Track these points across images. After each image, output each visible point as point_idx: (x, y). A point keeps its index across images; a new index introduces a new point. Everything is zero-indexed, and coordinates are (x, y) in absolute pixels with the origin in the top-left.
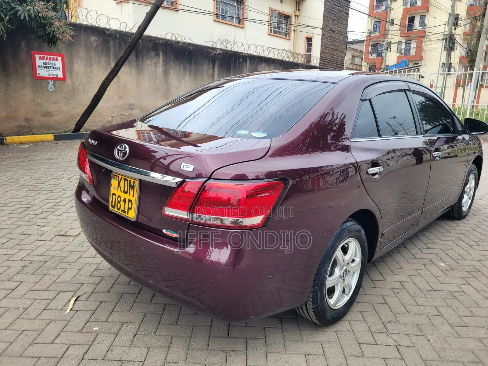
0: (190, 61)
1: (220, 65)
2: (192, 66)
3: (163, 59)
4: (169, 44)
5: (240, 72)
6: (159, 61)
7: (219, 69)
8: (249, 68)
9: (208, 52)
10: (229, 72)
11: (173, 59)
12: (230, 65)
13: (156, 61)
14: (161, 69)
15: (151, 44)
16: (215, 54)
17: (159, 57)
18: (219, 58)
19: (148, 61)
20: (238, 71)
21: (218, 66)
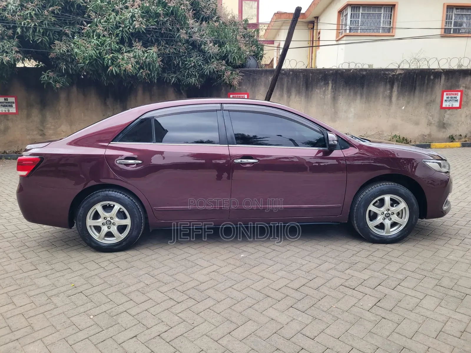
0: (362, 85)
1: (400, 85)
2: (365, 89)
3: (332, 86)
4: (339, 73)
5: (429, 90)
6: (328, 89)
7: (399, 89)
8: (444, 84)
9: (385, 74)
10: (413, 90)
11: (343, 85)
12: (416, 84)
13: (325, 89)
14: (329, 96)
15: (321, 75)
16: (394, 75)
17: (328, 85)
18: (399, 78)
19: (317, 90)
20: (427, 88)
21: (398, 87)
